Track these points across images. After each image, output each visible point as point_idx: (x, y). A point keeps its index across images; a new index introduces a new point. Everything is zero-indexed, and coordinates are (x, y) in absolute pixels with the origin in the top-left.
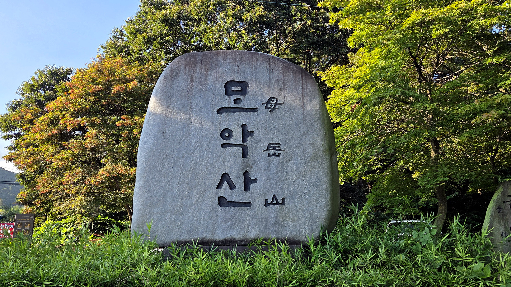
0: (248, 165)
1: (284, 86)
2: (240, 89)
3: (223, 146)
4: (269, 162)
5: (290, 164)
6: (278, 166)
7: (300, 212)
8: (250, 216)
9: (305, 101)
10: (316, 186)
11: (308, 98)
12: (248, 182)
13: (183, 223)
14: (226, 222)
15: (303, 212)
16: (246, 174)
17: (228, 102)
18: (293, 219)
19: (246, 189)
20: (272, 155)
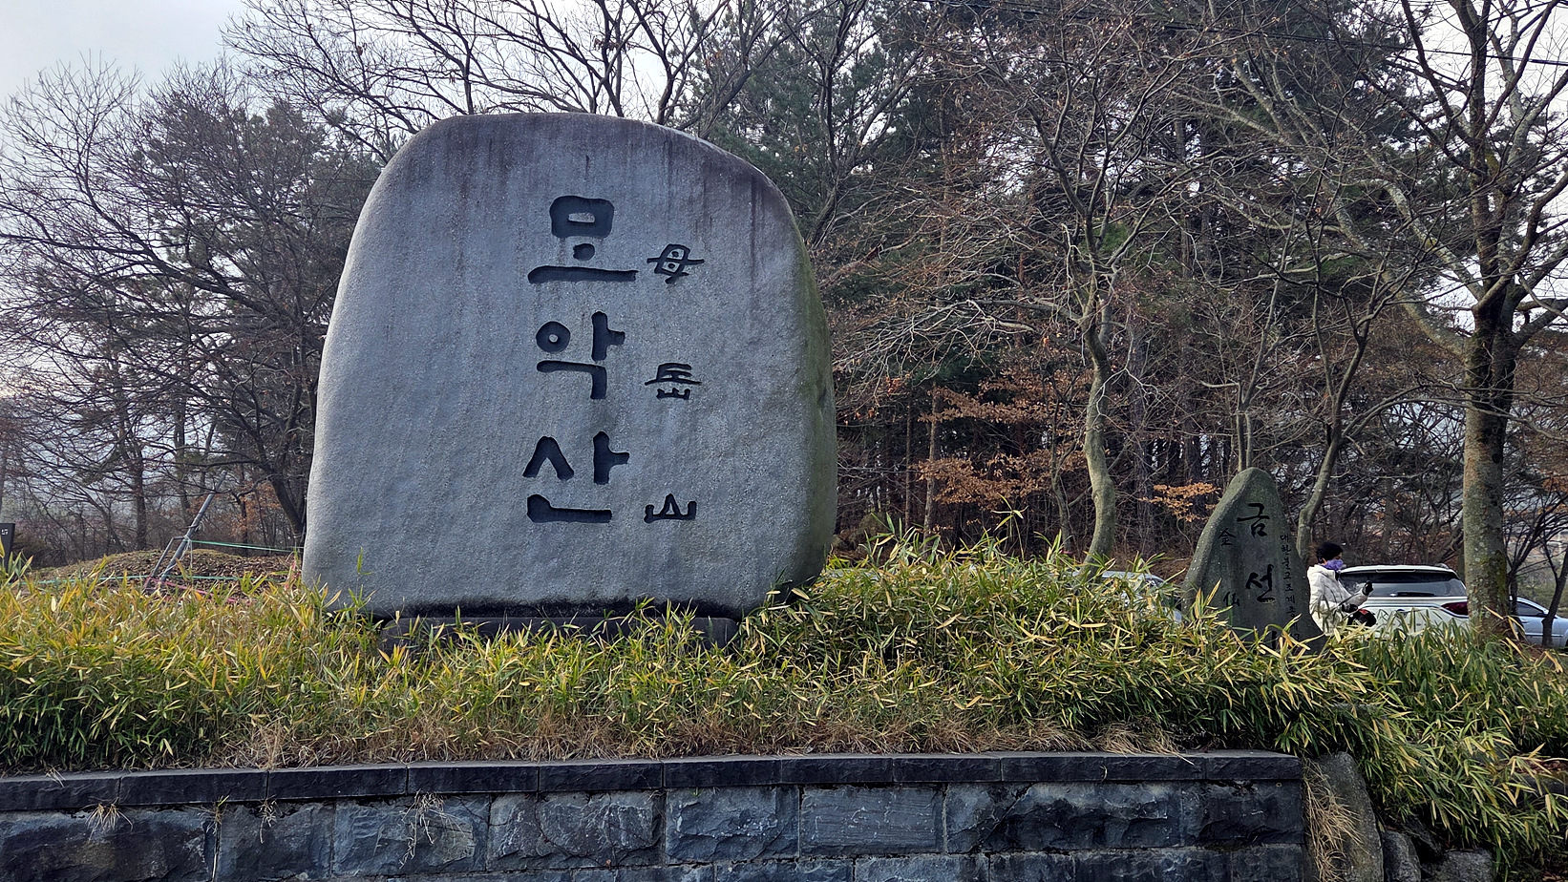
0: (605, 417)
1: (706, 215)
2: (591, 219)
3: (543, 366)
4: (660, 411)
5: (712, 418)
6: (683, 423)
7: (733, 536)
8: (607, 546)
9: (758, 256)
10: (774, 474)
11: (767, 249)
12: (605, 459)
13: (437, 559)
14: (545, 559)
15: (739, 538)
16: (601, 440)
17: (559, 252)
18: (714, 555)
19: (601, 477)
20: (668, 395)
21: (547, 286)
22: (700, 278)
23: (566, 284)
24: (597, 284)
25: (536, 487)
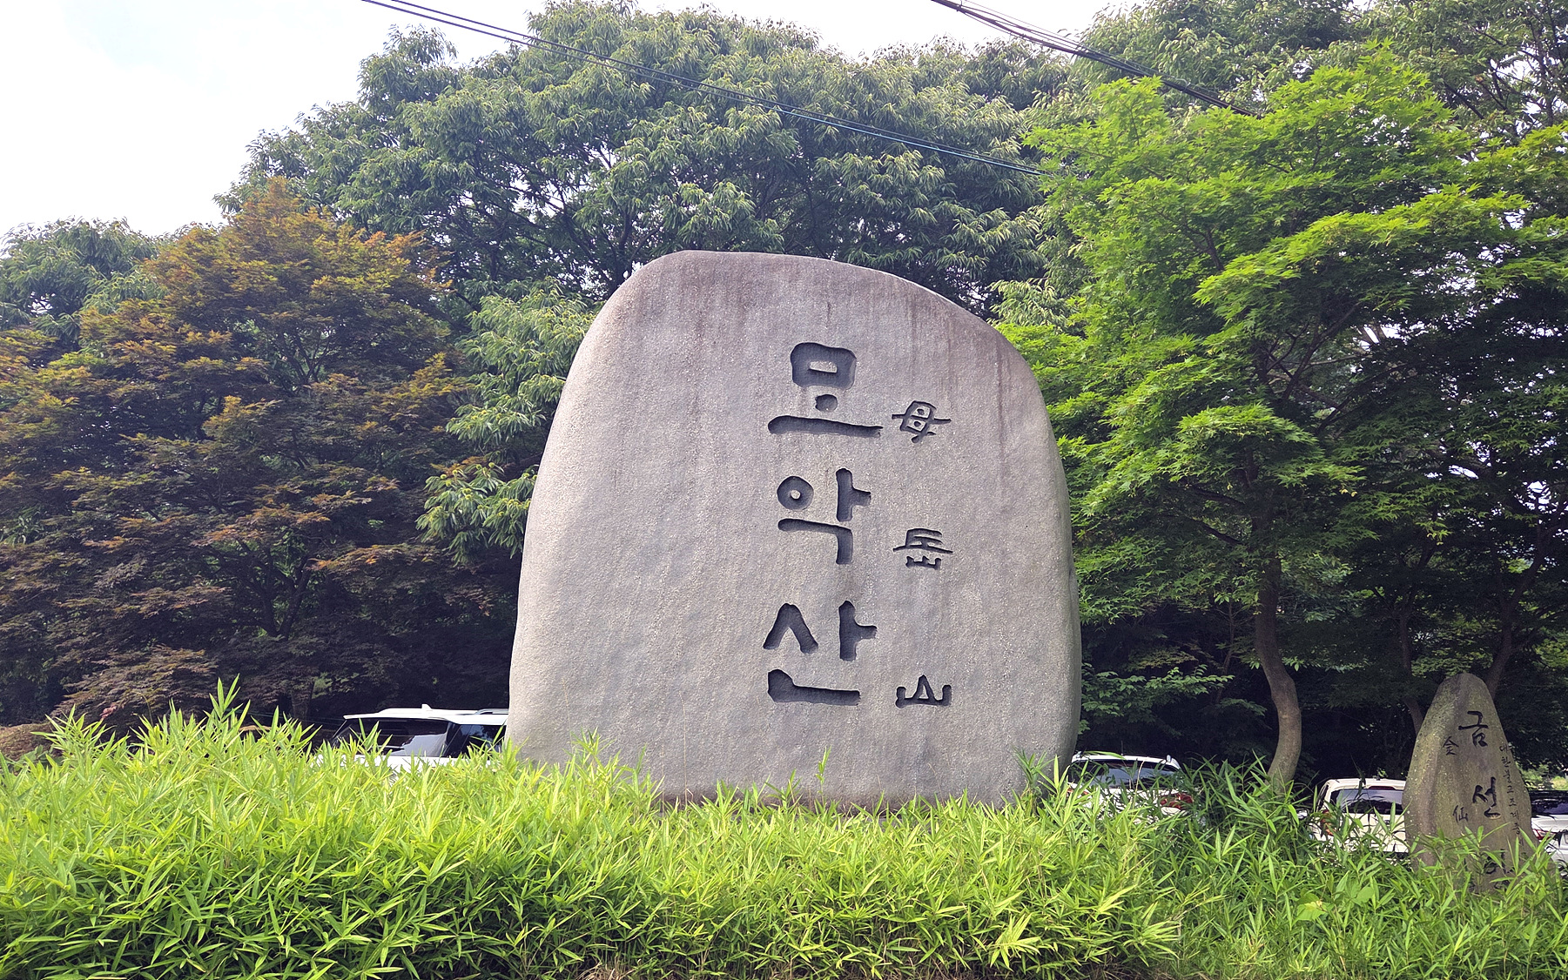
0: (850, 585)
1: (951, 373)
2: (832, 369)
3: (784, 524)
4: (910, 581)
5: (965, 591)
6: (935, 595)
7: (992, 727)
8: (856, 733)
9: (1007, 419)
10: (1033, 658)
11: (1015, 413)
12: (851, 632)
14: (786, 745)
15: (999, 729)
16: (846, 608)
17: (800, 402)
18: (972, 746)
19: (846, 653)
20: (918, 563)
21: (788, 437)
22: (948, 439)
23: (808, 436)
24: (841, 439)
25: (777, 660)
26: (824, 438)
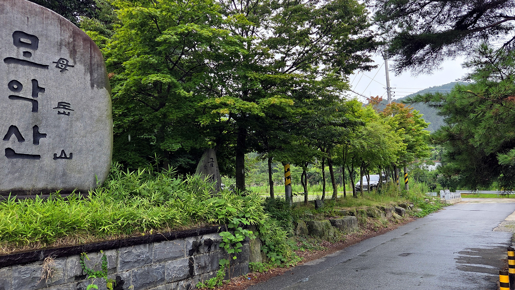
0: (37, 119)
1: (74, 50)
2: (30, 42)
3: (11, 97)
4: (59, 119)
5: (78, 123)
6: (67, 124)
7: (86, 165)
8: (39, 168)
9: (93, 68)
10: (100, 145)
12: (37, 136)
14: (13, 173)
16: (36, 128)
17: (18, 53)
18: (79, 172)
19: (36, 142)
20: (62, 113)
21: (12, 65)
22: (73, 72)
23: (20, 66)
24: (33, 68)
25: (9, 144)
26: (26, 67)
